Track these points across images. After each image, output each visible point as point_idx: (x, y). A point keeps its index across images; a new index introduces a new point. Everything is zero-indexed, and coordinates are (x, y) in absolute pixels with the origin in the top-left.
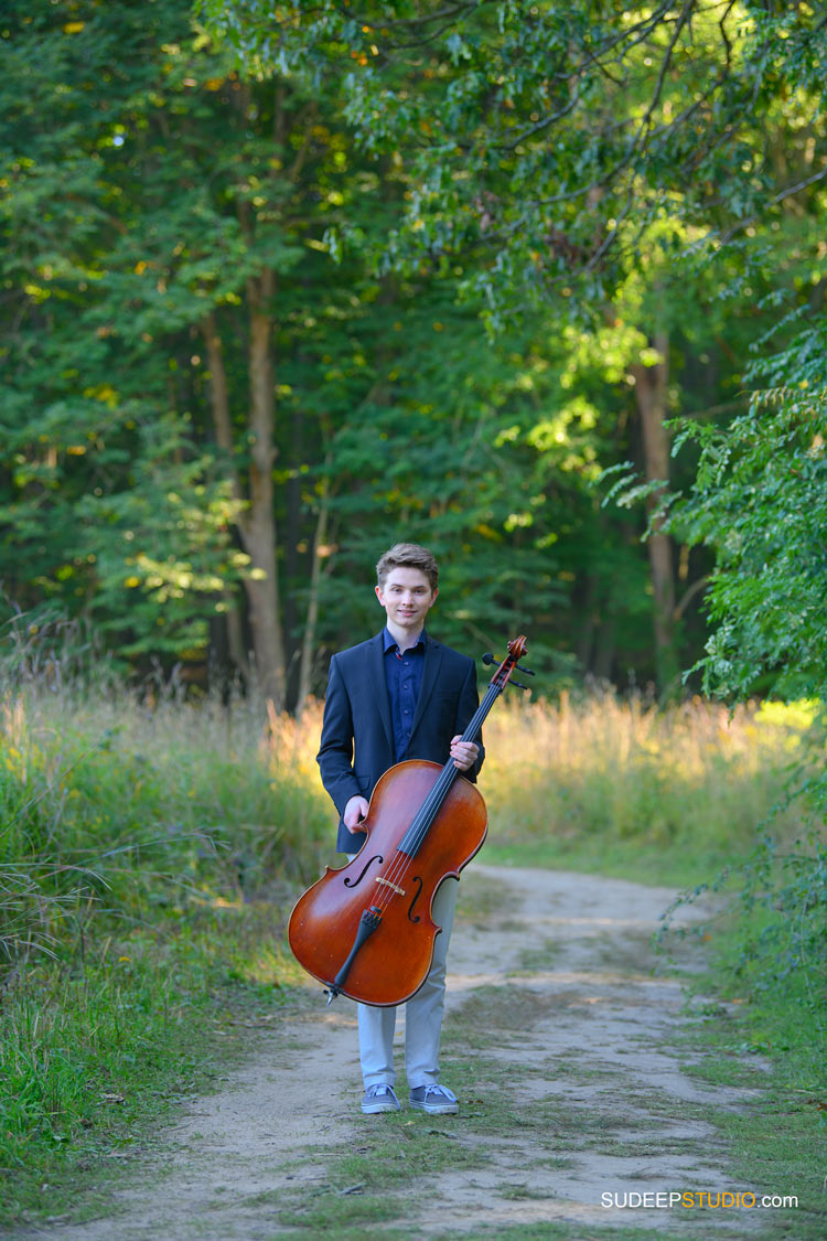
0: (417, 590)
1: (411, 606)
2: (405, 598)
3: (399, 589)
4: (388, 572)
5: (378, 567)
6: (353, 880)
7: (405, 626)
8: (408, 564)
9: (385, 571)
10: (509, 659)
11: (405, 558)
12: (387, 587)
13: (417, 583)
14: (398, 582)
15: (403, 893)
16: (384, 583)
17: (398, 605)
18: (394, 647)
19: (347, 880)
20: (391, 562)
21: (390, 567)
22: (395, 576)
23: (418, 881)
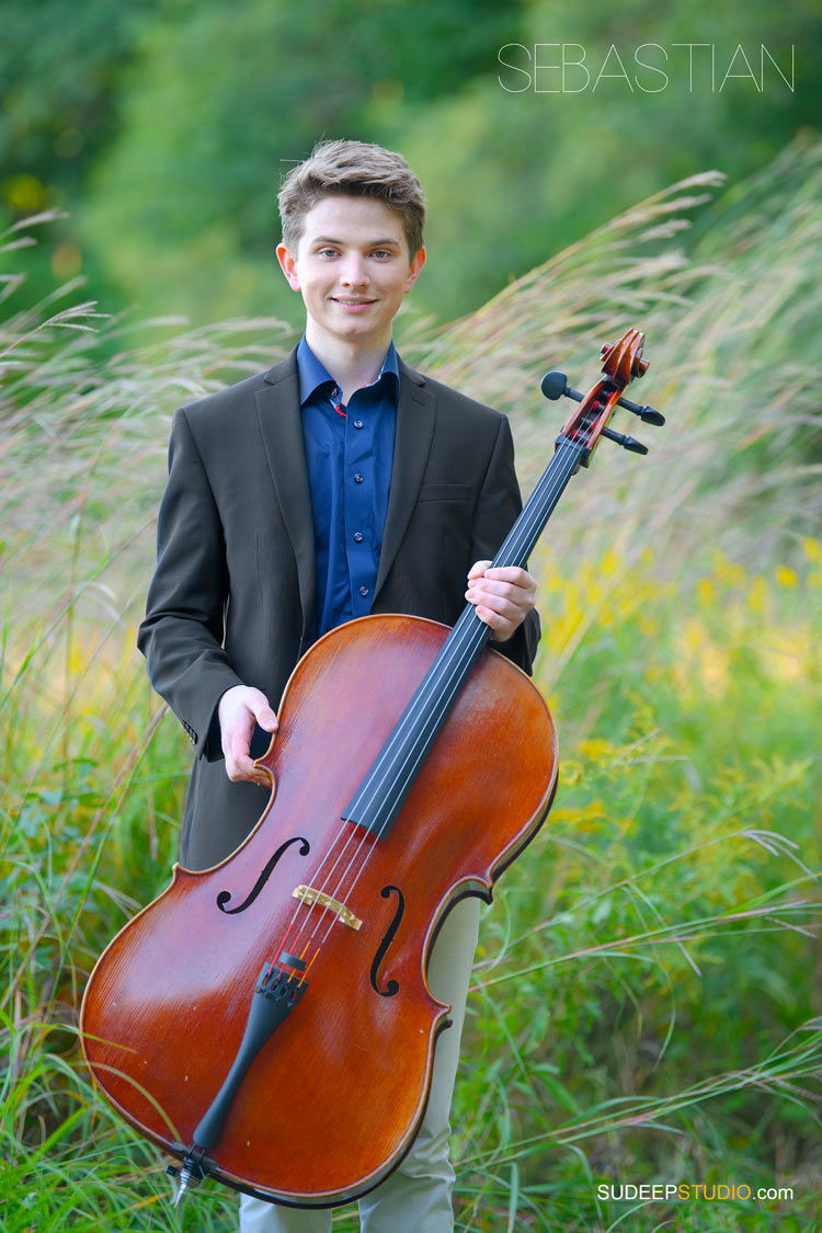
0: (376, 251)
1: (362, 288)
2: (349, 269)
3: (332, 249)
4: (305, 208)
5: (282, 197)
6: (238, 896)
7: (351, 337)
8: (354, 188)
9: (297, 206)
10: (605, 386)
11: (345, 174)
12: (306, 244)
13: (373, 234)
14: (332, 232)
15: (358, 925)
16: (297, 234)
17: (330, 286)
18: (327, 389)
19: (224, 897)
20: (314, 185)
21: (311, 198)
22: (323, 217)
23: (393, 894)
